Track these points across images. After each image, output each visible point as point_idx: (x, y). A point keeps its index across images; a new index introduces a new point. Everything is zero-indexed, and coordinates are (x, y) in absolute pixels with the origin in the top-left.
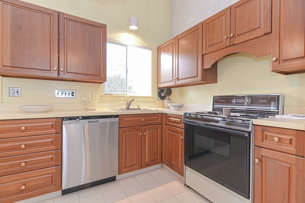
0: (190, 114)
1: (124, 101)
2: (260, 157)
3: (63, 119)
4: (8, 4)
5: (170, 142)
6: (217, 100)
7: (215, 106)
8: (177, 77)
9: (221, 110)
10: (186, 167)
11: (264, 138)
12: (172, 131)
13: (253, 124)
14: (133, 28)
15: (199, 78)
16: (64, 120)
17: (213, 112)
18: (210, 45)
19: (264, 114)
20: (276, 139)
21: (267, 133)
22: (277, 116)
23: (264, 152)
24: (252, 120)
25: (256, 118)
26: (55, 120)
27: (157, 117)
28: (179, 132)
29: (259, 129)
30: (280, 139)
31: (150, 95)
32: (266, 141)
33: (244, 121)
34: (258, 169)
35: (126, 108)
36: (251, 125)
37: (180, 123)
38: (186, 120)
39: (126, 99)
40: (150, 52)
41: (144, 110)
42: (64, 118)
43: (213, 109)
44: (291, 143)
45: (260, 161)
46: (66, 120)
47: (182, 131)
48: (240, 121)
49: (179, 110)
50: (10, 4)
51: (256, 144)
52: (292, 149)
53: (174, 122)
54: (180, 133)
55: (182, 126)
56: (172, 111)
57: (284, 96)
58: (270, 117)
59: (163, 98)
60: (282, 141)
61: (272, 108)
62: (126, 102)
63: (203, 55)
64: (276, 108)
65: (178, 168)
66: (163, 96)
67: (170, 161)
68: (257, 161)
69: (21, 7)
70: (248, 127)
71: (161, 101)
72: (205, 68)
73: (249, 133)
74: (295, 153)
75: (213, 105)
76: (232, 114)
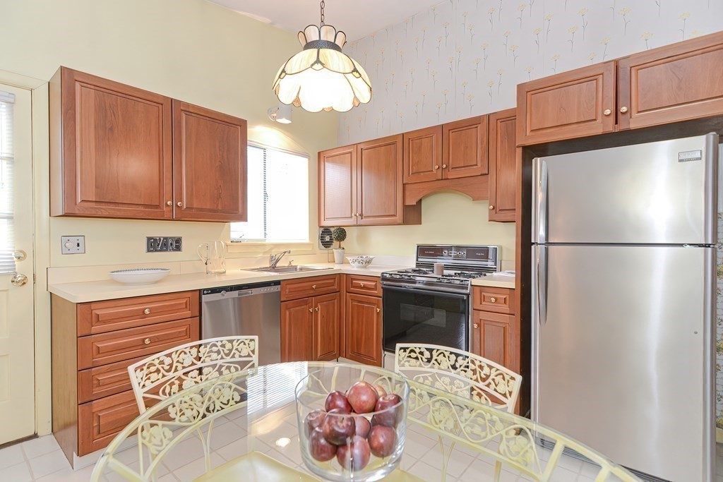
0: (391, 274)
1: (264, 253)
2: (479, 322)
3: (201, 292)
4: (89, 86)
5: (355, 321)
6: (423, 250)
7: (419, 259)
8: (359, 212)
9: (431, 266)
10: (385, 352)
11: (483, 299)
12: (359, 302)
13: (471, 285)
14: (285, 121)
15: (399, 217)
16: (204, 294)
17: (418, 269)
18: (414, 171)
19: (482, 271)
20: (493, 300)
21: (484, 294)
22: (494, 273)
23: (483, 315)
24: (470, 279)
25: (474, 278)
26: (189, 295)
27: (332, 281)
28: (374, 302)
29: (477, 290)
30: (496, 299)
31: (307, 241)
32: (484, 303)
33: (462, 281)
34: (477, 336)
35: (268, 266)
36: (469, 286)
37: (375, 288)
38: (385, 283)
39: (268, 249)
40: (306, 160)
41: (301, 269)
42: (204, 290)
43: (418, 265)
44: (505, 303)
45: (478, 326)
46: (207, 294)
47: (378, 300)
48: (458, 282)
49: (365, 267)
50: (92, 87)
51: (475, 308)
52: (505, 308)
53: (365, 287)
54: (374, 304)
55: (380, 292)
56: (355, 269)
57: (501, 248)
58: (487, 274)
59: (327, 245)
60: (498, 301)
61: (490, 264)
62: (269, 255)
63: (404, 185)
64: (493, 263)
65: (372, 358)
66: (328, 242)
67: (357, 350)
68: (476, 326)
69: (111, 92)
70: (467, 288)
71: (326, 251)
72: (407, 204)
73: (468, 295)
74: (508, 312)
75: (417, 258)
76: (446, 272)
